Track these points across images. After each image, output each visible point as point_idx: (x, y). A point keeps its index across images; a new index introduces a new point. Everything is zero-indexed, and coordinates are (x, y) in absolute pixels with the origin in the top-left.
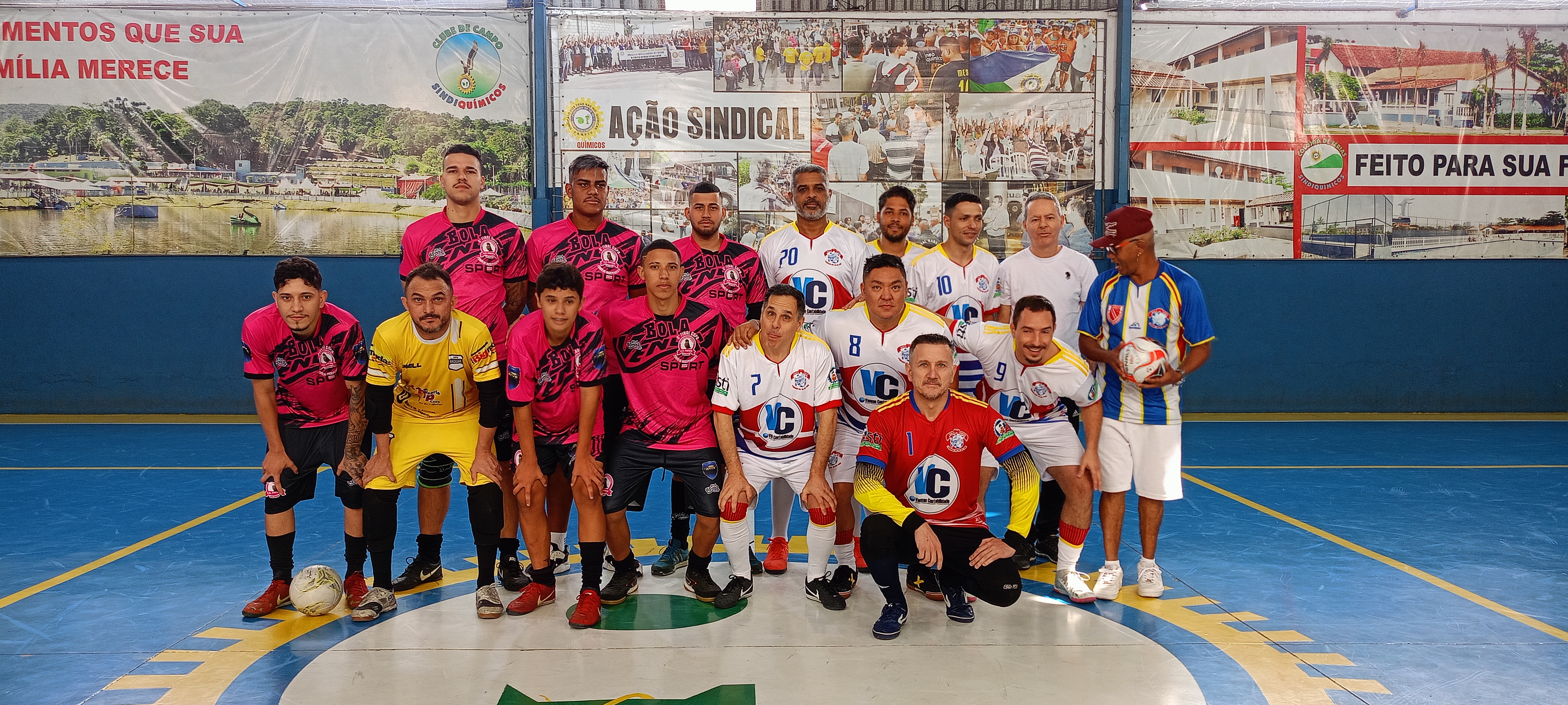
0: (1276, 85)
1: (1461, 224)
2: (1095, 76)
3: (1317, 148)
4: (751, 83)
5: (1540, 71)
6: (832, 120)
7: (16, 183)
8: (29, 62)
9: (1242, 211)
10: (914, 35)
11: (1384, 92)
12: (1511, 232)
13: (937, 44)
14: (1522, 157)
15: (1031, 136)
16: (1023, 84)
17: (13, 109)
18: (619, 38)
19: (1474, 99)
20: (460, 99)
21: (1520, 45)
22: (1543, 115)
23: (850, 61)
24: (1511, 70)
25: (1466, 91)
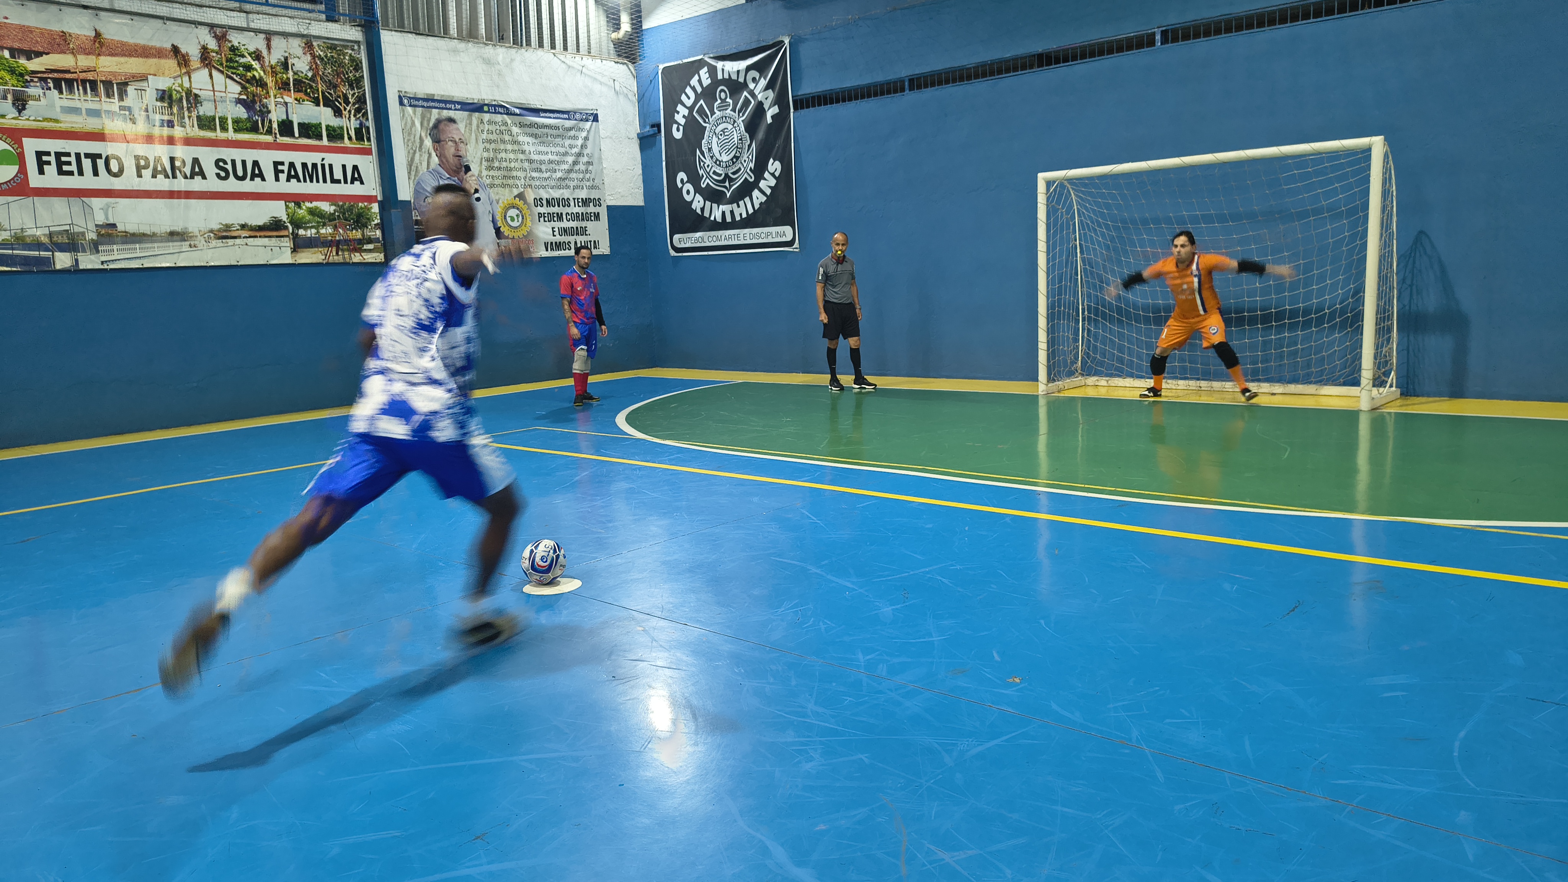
1: (177, 228)
5: (239, 75)
11: (58, 80)
12: (235, 237)
14: (234, 162)
19: (170, 97)
21: (212, 44)
22: (249, 119)
24: (207, 70)
25: (160, 88)
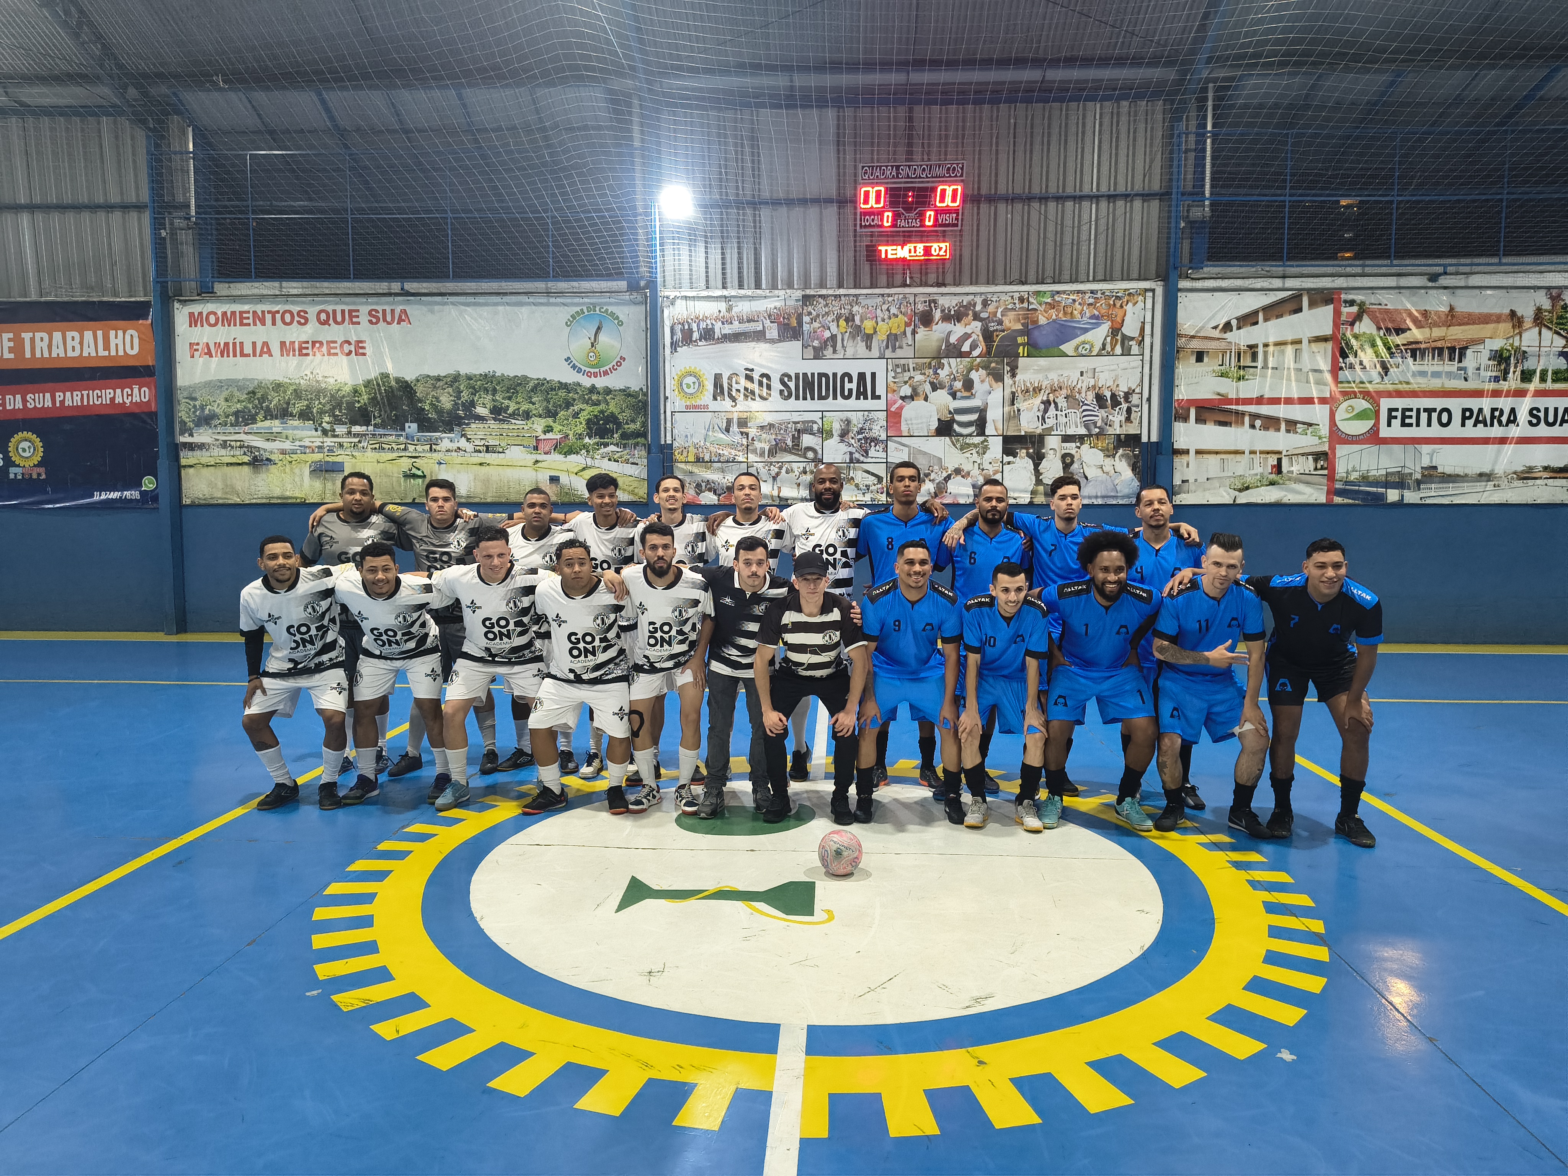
0: (1313, 345)
1: (1486, 470)
2: (1143, 340)
3: (1352, 402)
4: (835, 351)
6: (906, 383)
7: (232, 443)
8: (242, 343)
9: (1279, 461)
10: (978, 308)
11: (1415, 351)
12: (1536, 478)
13: (999, 315)
14: (1546, 410)
15: (1083, 395)
16: (1077, 348)
17: (230, 383)
18: (722, 314)
19: (1501, 356)
20: (588, 370)
21: (1546, 304)
23: (922, 331)
24: (1537, 328)
25: (1495, 349)
